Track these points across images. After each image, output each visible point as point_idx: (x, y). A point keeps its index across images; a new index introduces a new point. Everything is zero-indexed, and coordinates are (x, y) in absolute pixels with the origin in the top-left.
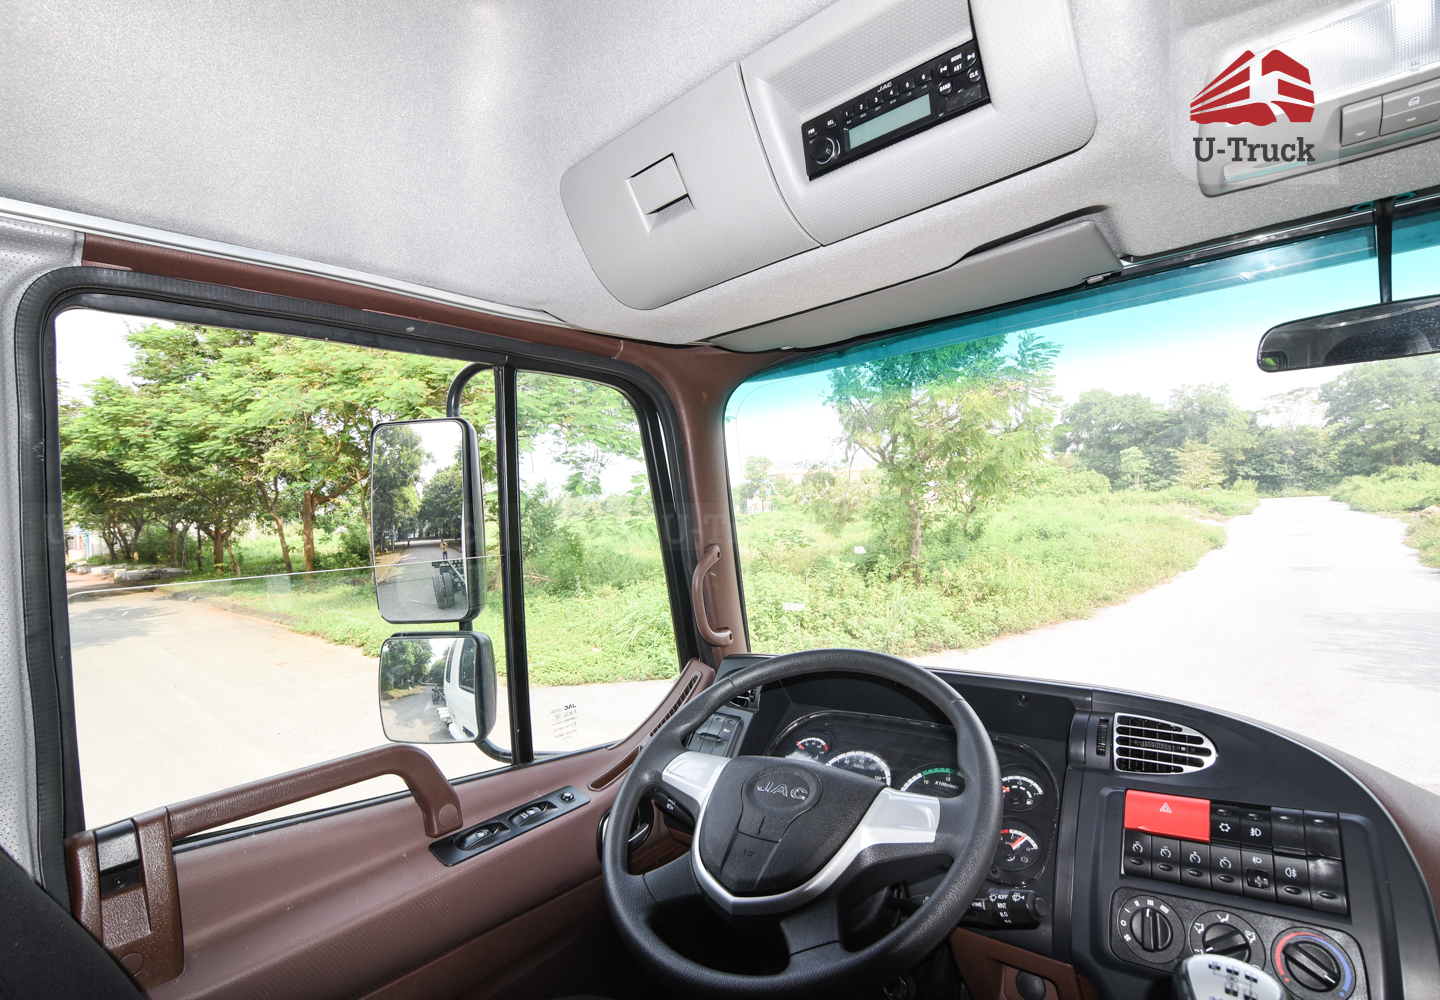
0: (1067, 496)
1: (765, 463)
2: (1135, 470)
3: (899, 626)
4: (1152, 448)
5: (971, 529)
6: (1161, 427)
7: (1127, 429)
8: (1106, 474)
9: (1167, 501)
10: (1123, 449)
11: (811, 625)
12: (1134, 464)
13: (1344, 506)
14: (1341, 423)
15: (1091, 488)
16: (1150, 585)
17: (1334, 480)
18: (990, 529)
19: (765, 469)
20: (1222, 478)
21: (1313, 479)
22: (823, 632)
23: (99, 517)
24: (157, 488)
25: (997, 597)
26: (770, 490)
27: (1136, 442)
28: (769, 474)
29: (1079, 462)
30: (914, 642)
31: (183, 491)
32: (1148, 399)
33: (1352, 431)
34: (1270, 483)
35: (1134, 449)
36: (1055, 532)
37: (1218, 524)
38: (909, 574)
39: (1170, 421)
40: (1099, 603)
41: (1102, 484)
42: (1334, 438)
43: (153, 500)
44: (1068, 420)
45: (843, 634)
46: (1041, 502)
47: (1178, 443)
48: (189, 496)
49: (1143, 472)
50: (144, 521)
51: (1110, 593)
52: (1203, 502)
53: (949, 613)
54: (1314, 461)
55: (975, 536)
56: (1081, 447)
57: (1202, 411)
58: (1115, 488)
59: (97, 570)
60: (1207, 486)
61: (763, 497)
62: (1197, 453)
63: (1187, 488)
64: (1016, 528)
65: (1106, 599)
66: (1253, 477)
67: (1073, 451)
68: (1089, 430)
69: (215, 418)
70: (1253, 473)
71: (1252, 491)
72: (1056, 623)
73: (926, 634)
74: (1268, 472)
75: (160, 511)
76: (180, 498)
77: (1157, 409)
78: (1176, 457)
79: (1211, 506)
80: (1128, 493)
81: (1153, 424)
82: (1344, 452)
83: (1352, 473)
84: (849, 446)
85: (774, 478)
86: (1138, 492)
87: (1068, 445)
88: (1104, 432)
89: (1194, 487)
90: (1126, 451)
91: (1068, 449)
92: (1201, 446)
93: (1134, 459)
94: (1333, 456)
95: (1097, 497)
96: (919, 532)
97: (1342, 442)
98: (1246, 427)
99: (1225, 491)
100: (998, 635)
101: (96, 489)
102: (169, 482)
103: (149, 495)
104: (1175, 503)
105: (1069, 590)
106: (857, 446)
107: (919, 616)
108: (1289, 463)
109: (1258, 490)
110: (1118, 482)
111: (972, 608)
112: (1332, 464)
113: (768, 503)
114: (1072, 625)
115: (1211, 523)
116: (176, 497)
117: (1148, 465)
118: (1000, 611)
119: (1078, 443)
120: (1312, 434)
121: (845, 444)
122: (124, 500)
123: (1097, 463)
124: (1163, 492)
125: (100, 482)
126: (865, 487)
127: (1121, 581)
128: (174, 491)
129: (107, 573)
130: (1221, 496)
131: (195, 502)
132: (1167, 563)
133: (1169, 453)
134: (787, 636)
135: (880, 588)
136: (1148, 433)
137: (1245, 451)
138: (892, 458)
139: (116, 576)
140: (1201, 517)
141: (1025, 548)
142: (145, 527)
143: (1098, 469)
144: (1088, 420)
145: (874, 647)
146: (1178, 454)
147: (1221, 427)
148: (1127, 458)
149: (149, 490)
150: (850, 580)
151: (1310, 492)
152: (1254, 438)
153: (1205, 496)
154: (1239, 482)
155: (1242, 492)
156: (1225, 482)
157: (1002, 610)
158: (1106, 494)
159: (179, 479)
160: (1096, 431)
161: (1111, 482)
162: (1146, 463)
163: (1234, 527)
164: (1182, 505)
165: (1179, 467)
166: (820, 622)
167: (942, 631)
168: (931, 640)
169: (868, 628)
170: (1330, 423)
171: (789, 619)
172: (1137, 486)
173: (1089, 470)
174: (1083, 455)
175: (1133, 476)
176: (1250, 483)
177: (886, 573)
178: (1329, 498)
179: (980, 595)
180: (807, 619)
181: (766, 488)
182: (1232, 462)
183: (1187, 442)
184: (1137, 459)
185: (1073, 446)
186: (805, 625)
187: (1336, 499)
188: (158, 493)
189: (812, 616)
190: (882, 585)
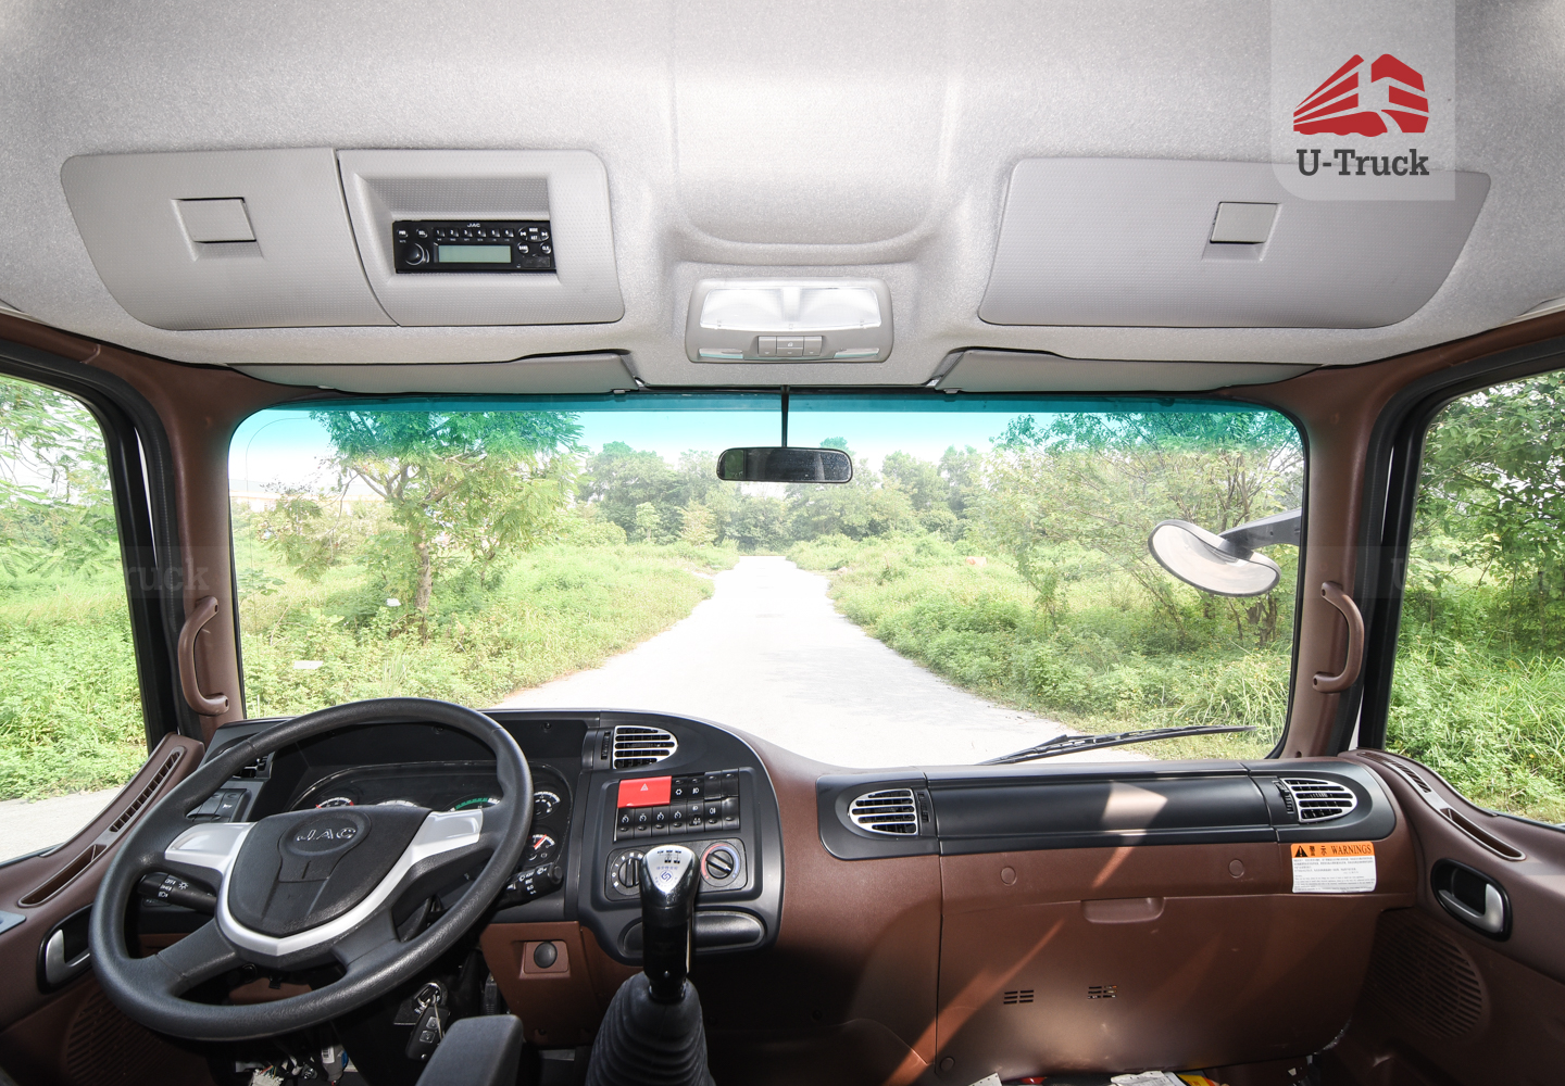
0: (587, 545)
2: (648, 524)
4: (663, 505)
5: (488, 578)
6: (670, 486)
7: (643, 485)
8: (623, 526)
9: (671, 555)
10: (639, 503)
12: (647, 519)
13: (793, 565)
14: (794, 498)
15: (609, 538)
16: (654, 633)
17: (787, 543)
18: (509, 577)
20: (715, 536)
21: (776, 542)
25: (514, 651)
27: (650, 498)
29: (600, 513)
32: (662, 458)
33: (800, 505)
34: (747, 543)
35: (648, 504)
36: (574, 581)
37: (709, 577)
38: (413, 628)
39: (678, 482)
40: (611, 652)
41: (619, 536)
42: (790, 509)
44: (591, 469)
46: (562, 550)
47: (683, 502)
49: (654, 527)
51: (620, 642)
52: (700, 558)
53: (459, 671)
54: (777, 527)
55: (495, 584)
56: (602, 497)
57: (703, 476)
58: (630, 540)
60: (702, 543)
62: (697, 513)
63: (688, 544)
64: (535, 577)
65: (617, 647)
66: (736, 538)
67: (595, 501)
68: (610, 482)
70: (736, 534)
71: (735, 548)
72: (570, 674)
74: (746, 534)
77: (669, 468)
78: (681, 515)
79: (705, 561)
80: (641, 547)
81: (665, 482)
82: (796, 521)
83: (799, 539)
84: (345, 471)
86: (648, 546)
87: (591, 494)
88: (623, 485)
89: (694, 543)
90: (641, 505)
91: (590, 499)
92: (700, 507)
93: (648, 514)
94: (789, 524)
95: (614, 549)
96: (428, 580)
97: (795, 513)
98: (734, 494)
99: (716, 548)
100: (512, 691)
104: (678, 557)
105: (584, 640)
106: (354, 473)
107: (424, 677)
108: (761, 527)
109: (739, 548)
110: (633, 535)
111: (486, 664)
112: (788, 530)
114: (586, 674)
115: (703, 576)
117: (658, 521)
118: (516, 665)
119: (599, 494)
120: (777, 505)
121: (339, 468)
123: (615, 515)
124: (670, 546)
126: (358, 523)
127: (630, 629)
130: (711, 552)
132: (669, 612)
133: (676, 510)
135: (376, 645)
136: (660, 490)
137: (732, 514)
138: (400, 493)
140: (697, 570)
141: (542, 600)
143: (617, 521)
144: (609, 472)
146: (683, 512)
147: (716, 492)
148: (641, 512)
150: (335, 638)
151: (772, 553)
152: (738, 504)
153: (701, 552)
154: (725, 542)
155: (728, 550)
156: (716, 539)
157: (518, 664)
158: (622, 546)
160: (616, 483)
161: (627, 535)
162: (657, 519)
163: (721, 580)
164: (683, 559)
165: (682, 524)
170: (788, 497)
172: (648, 539)
173: (608, 521)
174: (603, 506)
175: (646, 530)
176: (733, 542)
177: (386, 628)
178: (784, 558)
179: (495, 649)
182: (722, 523)
183: (691, 503)
184: (649, 514)
185: (595, 496)
187: (789, 559)
189: (279, 687)
190: (380, 643)
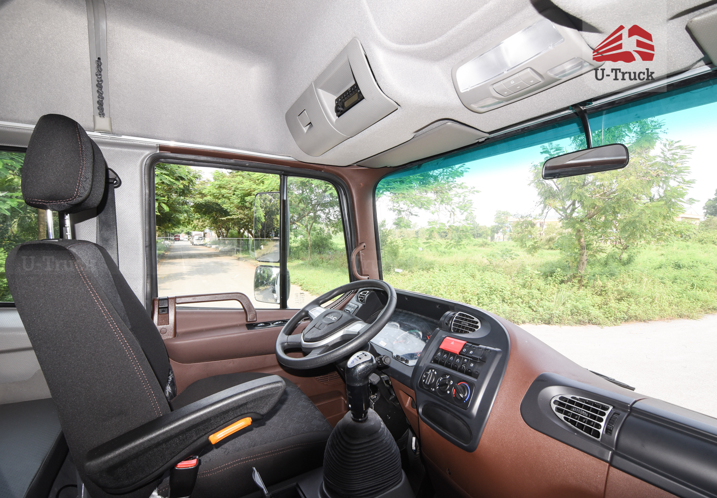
1: (506, 214)
3: (562, 308)
5: (624, 259)
11: (509, 301)
18: (638, 259)
19: (507, 218)
22: (515, 305)
23: (214, 225)
24: (234, 215)
25: (631, 299)
26: (509, 229)
28: (509, 221)
30: (570, 317)
31: (243, 216)
38: (576, 280)
43: (233, 219)
45: (527, 308)
48: (245, 218)
50: (229, 229)
53: (596, 305)
55: (627, 263)
59: (214, 246)
61: (504, 233)
64: (658, 260)
69: (254, 186)
73: (579, 314)
75: (235, 224)
76: (242, 219)
84: (545, 207)
85: (512, 223)
96: (585, 257)
100: (626, 321)
101: (214, 214)
102: (238, 212)
103: (231, 217)
106: (550, 207)
111: (612, 303)
113: (507, 236)
116: (240, 219)
118: (631, 308)
121: (542, 205)
122: (223, 219)
125: (215, 211)
128: (240, 216)
129: (217, 248)
131: (246, 222)
134: (494, 305)
138: (571, 214)
139: (220, 249)
141: (661, 273)
142: (230, 231)
145: (544, 317)
149: (231, 215)
150: (536, 280)
157: (633, 307)
159: (242, 211)
166: (515, 300)
167: (588, 314)
168: (580, 318)
169: (543, 307)
171: (497, 296)
177: (560, 279)
179: (619, 297)
180: (507, 298)
181: (506, 229)
186: (506, 301)
188: (234, 217)
189: (511, 297)
190: (556, 285)
